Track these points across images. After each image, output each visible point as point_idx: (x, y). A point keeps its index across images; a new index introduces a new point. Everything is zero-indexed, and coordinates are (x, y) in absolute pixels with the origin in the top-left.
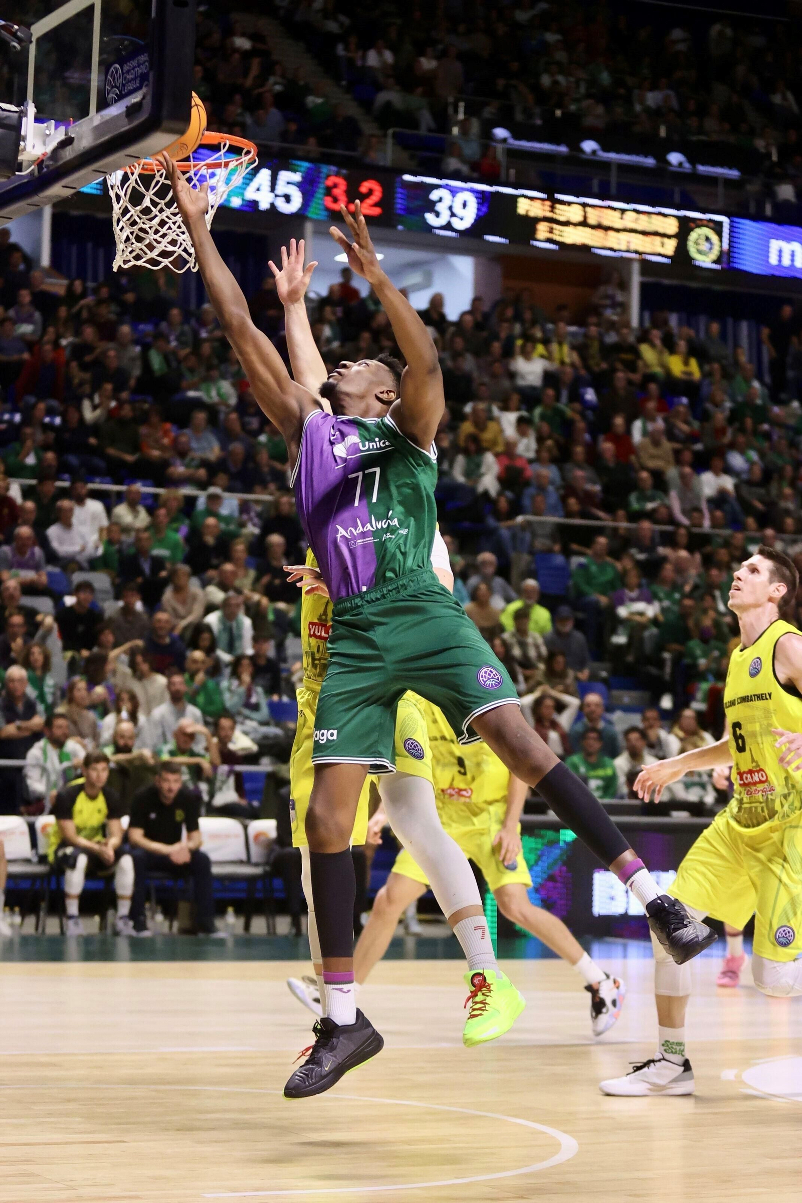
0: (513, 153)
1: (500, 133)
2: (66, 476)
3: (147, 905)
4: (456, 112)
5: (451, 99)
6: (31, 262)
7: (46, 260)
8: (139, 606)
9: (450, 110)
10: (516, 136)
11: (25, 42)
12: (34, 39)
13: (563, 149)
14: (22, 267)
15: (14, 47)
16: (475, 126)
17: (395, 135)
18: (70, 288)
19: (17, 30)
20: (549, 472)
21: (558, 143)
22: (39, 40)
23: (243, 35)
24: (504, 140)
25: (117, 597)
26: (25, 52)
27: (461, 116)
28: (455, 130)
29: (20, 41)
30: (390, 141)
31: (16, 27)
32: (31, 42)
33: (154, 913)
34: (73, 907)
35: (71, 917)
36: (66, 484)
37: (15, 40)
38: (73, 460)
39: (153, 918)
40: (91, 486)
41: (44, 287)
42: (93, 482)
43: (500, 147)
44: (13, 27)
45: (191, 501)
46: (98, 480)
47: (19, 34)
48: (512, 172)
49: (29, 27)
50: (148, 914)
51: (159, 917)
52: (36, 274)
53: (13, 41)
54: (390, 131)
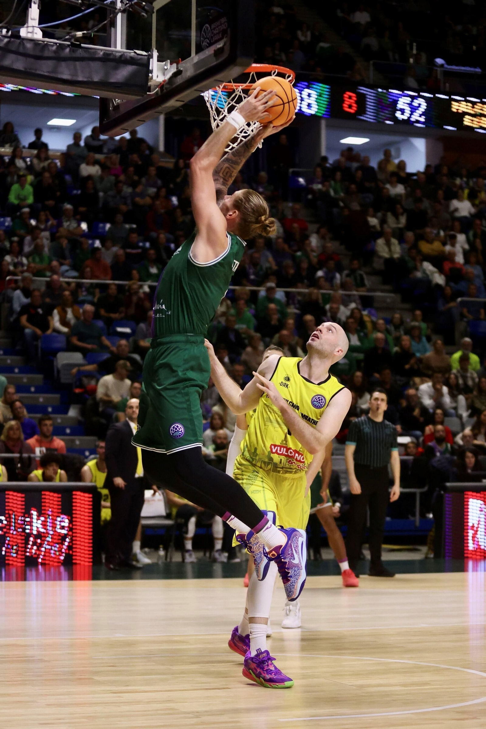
0: (448, 74)
1: (439, 61)
4: (412, 49)
5: (408, 42)
7: (162, 148)
8: (227, 360)
9: (408, 48)
10: (448, 63)
11: (150, 12)
12: (155, 10)
13: (478, 70)
14: (147, 152)
15: (143, 16)
16: (424, 58)
17: (374, 64)
18: (176, 164)
19: (145, 5)
20: (476, 270)
21: (475, 67)
22: (158, 11)
23: (279, 6)
24: (442, 66)
26: (150, 18)
27: (415, 52)
28: (411, 60)
29: (146, 12)
30: (371, 68)
31: (144, 3)
32: (153, 12)
34: (189, 545)
35: (188, 551)
37: (143, 11)
41: (161, 164)
43: (439, 70)
44: (142, 3)
47: (146, 7)
48: (447, 85)
49: (152, 4)
52: (155, 156)
53: (143, 12)
54: (371, 62)
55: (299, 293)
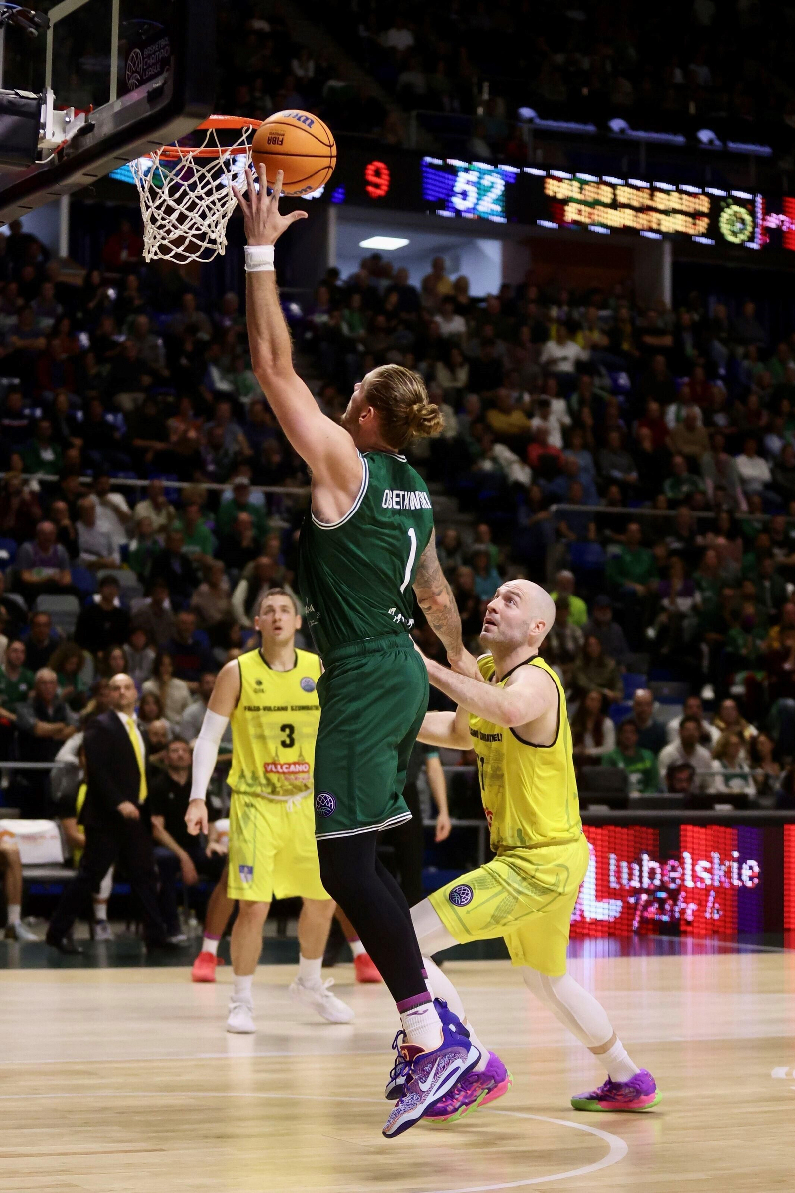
0: (540, 134)
1: (526, 112)
3: (180, 909)
4: (481, 91)
5: (475, 80)
6: (49, 253)
7: (64, 251)
9: (475, 90)
10: (542, 116)
11: (42, 27)
12: (51, 24)
13: (590, 128)
14: (40, 258)
15: (31, 32)
16: (501, 107)
17: (419, 117)
18: (88, 279)
19: (34, 16)
20: (580, 460)
21: (585, 122)
22: (56, 26)
23: (262, 18)
24: (531, 120)
26: (43, 37)
27: (486, 96)
28: (480, 111)
29: (37, 26)
30: (414, 123)
31: (33, 12)
32: (49, 27)
33: (188, 917)
34: (102, 912)
35: (100, 922)
36: (87, 480)
37: (32, 26)
38: (96, 456)
39: (187, 922)
41: (61, 279)
43: (526, 128)
44: (30, 13)
45: (214, 496)
46: (121, 474)
47: (36, 19)
48: (539, 152)
49: (46, 14)
50: (182, 918)
51: (194, 922)
52: (53, 265)
53: (31, 27)
54: (414, 113)
55: (289, 495)
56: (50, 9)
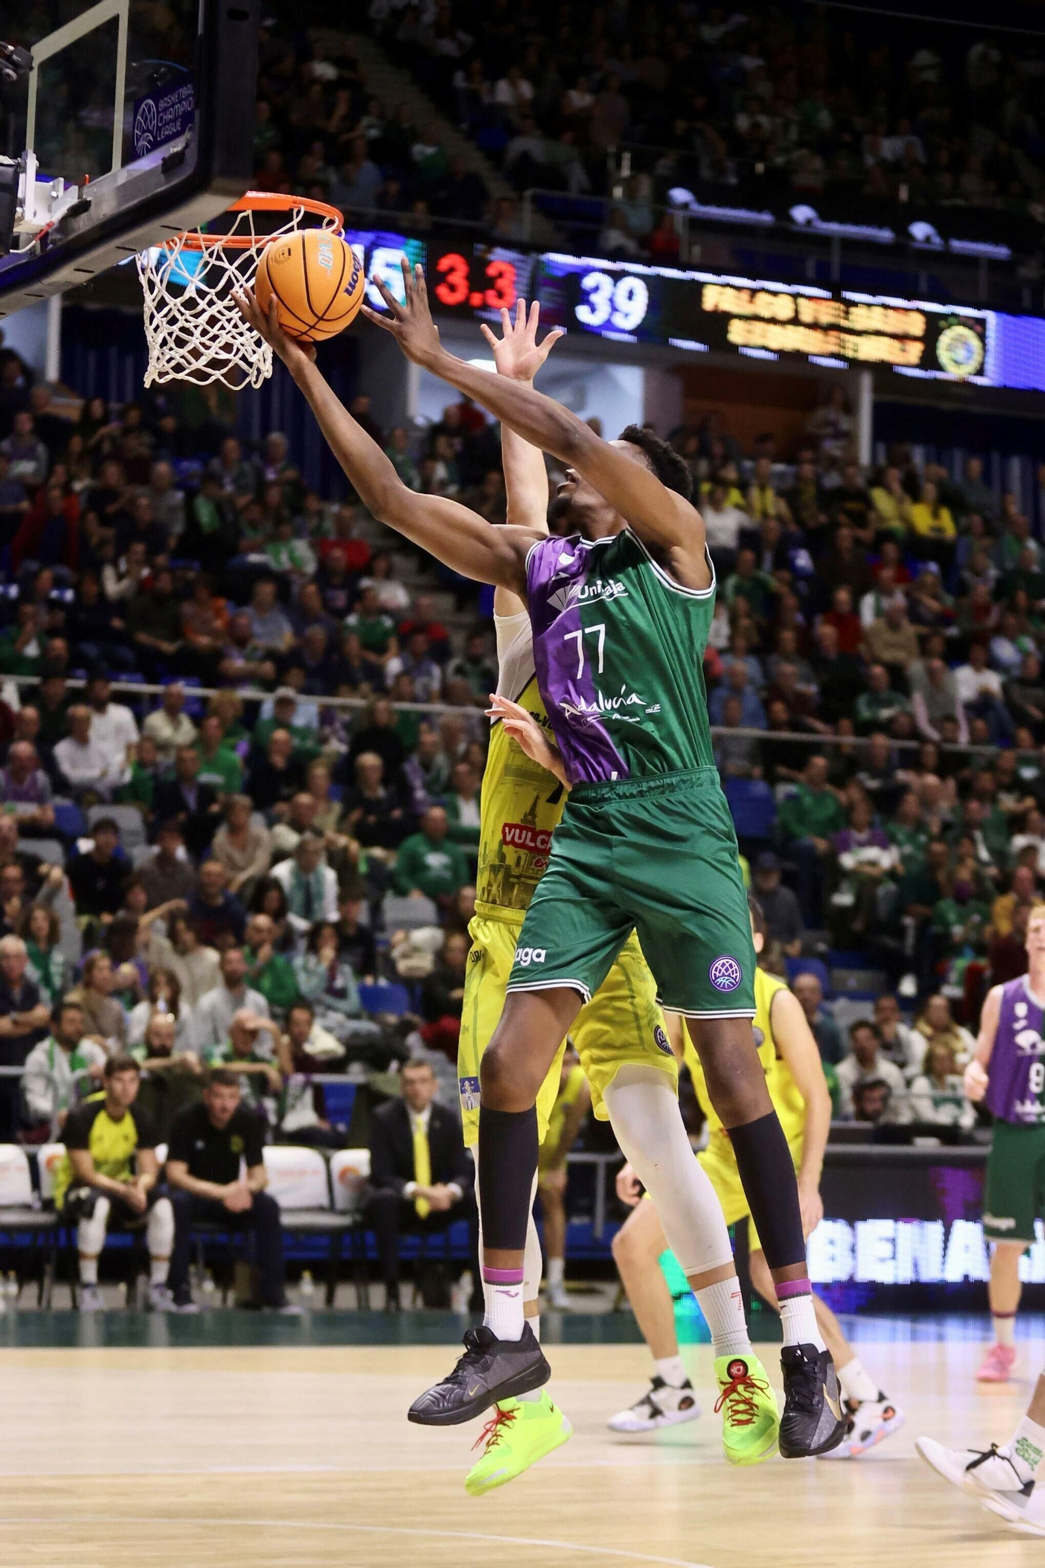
0: (698, 225)
1: (680, 195)
2: (81, 672)
3: (192, 1269)
4: (619, 165)
5: (612, 149)
6: (32, 375)
7: (52, 372)
8: (181, 853)
9: (611, 164)
10: (702, 200)
11: (23, 69)
12: (35, 64)
13: (766, 218)
14: (19, 381)
15: (8, 75)
16: (645, 186)
17: (535, 200)
18: (86, 411)
19: (12, 52)
20: (747, 667)
21: (760, 210)
22: (43, 66)
23: (326, 59)
24: (685, 206)
25: (151, 841)
26: (23, 81)
27: (626, 172)
28: (618, 192)
29: (16, 66)
30: (527, 207)
31: (11, 48)
32: (31, 68)
33: (201, 1279)
34: (89, 1271)
35: (86, 1286)
36: (79, 683)
37: (9, 65)
38: (91, 650)
39: (200, 1285)
40: (115, 686)
41: (49, 409)
42: (117, 680)
43: (679, 215)
44: (6, 48)
45: (253, 707)
46: (124, 677)
47: (15, 57)
48: (697, 250)
49: (28, 49)
50: (194, 1281)
51: (209, 1286)
52: (39, 392)
53: (7, 67)
54: (528, 193)
55: (344, 708)
56: (34, 43)
